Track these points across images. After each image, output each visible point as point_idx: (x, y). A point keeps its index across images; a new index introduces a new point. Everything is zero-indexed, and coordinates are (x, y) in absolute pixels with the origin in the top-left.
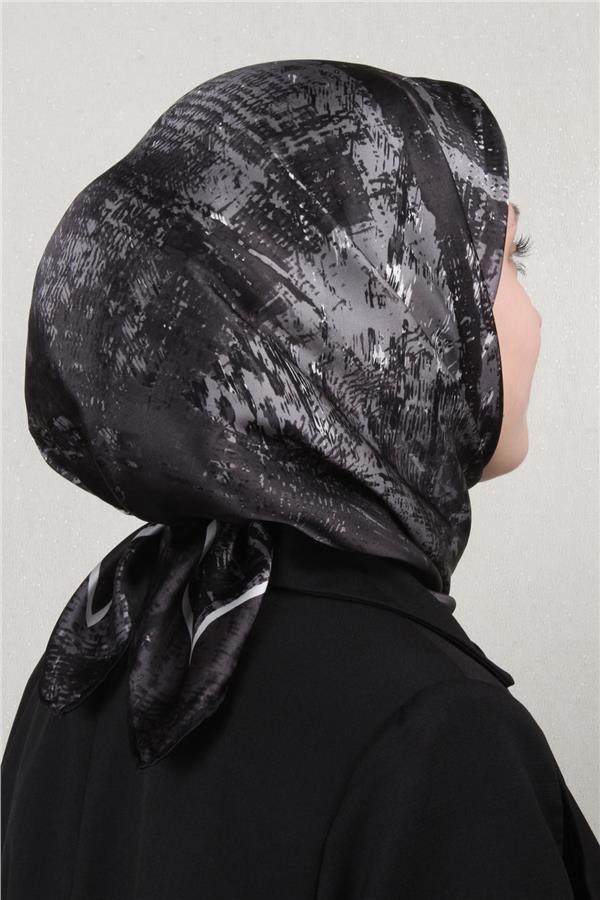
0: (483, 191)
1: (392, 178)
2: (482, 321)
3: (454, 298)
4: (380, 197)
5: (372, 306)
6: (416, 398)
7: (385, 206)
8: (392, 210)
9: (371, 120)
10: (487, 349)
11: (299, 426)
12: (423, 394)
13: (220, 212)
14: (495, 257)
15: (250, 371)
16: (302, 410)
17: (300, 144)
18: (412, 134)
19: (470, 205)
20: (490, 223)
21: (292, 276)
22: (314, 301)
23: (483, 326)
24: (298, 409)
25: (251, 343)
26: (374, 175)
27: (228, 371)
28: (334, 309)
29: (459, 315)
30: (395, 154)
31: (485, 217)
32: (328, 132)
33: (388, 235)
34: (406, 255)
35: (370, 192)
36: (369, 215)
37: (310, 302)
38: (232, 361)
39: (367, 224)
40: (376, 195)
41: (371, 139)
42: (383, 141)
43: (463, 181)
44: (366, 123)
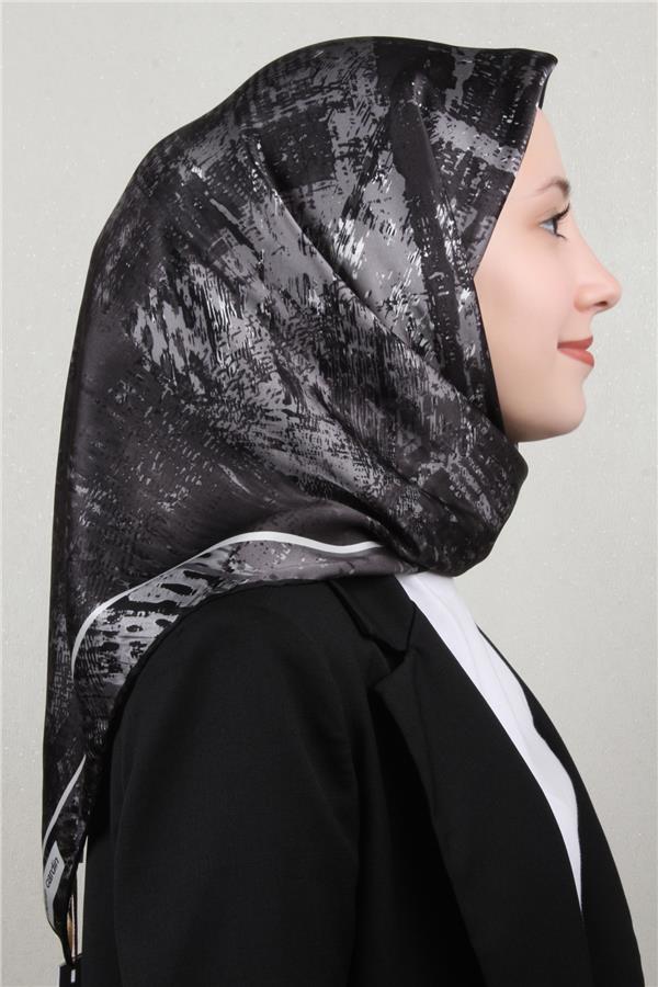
0: (483, 161)
1: (363, 143)
2: (456, 277)
3: (422, 254)
4: (346, 159)
5: (305, 254)
6: (357, 342)
7: (349, 168)
8: (354, 172)
9: (361, 92)
10: (464, 303)
11: (201, 357)
12: (365, 340)
13: (199, 166)
14: (485, 223)
15: (169, 303)
16: (207, 344)
17: (285, 112)
18: (398, 103)
20: (485, 191)
21: (241, 223)
22: (256, 246)
23: (457, 282)
24: (203, 343)
25: (178, 281)
26: (344, 139)
28: (274, 254)
29: (427, 271)
30: (374, 121)
31: (481, 185)
32: (313, 101)
33: (348, 193)
34: (362, 211)
35: (337, 154)
36: (332, 175)
37: (251, 246)
38: (159, 295)
39: (327, 183)
40: (342, 158)
41: (352, 109)
42: (364, 110)
43: (458, 151)
44: (356, 93)
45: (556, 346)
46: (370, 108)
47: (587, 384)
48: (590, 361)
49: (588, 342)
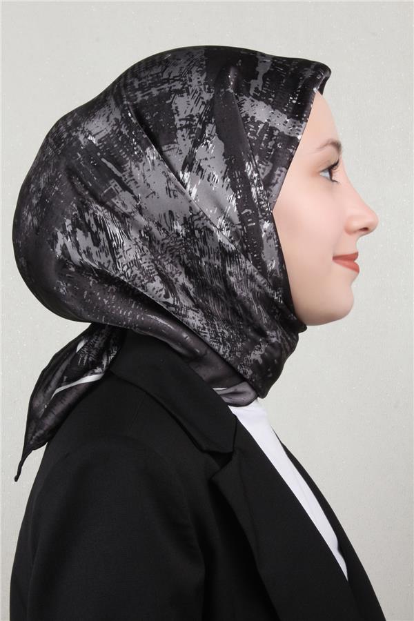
0: (276, 129)
1: (195, 118)
2: (260, 213)
3: (236, 197)
4: (184, 130)
5: (170, 196)
6: (207, 257)
7: (186, 135)
8: (190, 138)
9: (195, 82)
10: (265, 231)
11: (106, 266)
12: (212, 255)
13: (94, 136)
14: (278, 172)
15: (81, 229)
16: (110, 257)
17: (144, 96)
18: (219, 91)
19: (265, 138)
20: (277, 150)
21: (124, 176)
22: (134, 192)
23: (260, 216)
24: (107, 257)
25: (86, 214)
26: (183, 115)
27: (69, 229)
28: (147, 197)
29: (240, 208)
30: (203, 103)
31: (275, 146)
32: (163, 89)
33: (185, 153)
34: (195, 166)
35: (178, 126)
36: (175, 140)
37: (131, 192)
38: (73, 224)
39: (172, 146)
40: (181, 129)
41: (188, 94)
42: (196, 95)
43: (259, 122)
44: (191, 83)
45: (332, 258)
46: (200, 94)
47: (354, 285)
48: (356, 269)
49: (355, 255)
